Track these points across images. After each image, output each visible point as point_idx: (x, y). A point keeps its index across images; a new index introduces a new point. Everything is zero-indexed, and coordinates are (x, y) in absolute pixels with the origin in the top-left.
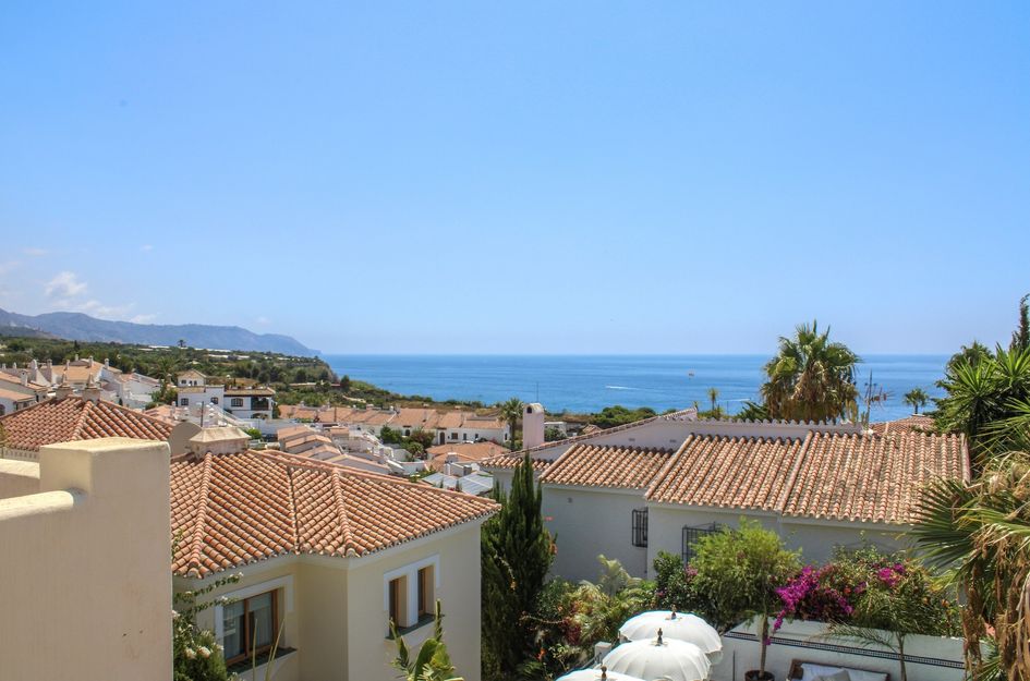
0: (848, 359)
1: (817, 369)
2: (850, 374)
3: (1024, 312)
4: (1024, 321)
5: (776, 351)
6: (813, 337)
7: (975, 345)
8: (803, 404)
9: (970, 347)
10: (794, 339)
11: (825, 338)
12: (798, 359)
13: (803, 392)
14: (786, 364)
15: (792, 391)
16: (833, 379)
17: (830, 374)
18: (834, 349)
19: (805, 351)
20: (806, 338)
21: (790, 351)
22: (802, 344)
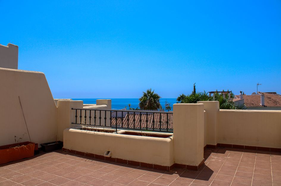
0: (158, 97)
1: (152, 99)
2: (158, 100)
3: (194, 87)
4: (195, 89)
5: (142, 95)
6: (150, 92)
7: (183, 95)
8: (148, 107)
9: (182, 95)
10: (146, 93)
11: (153, 92)
12: (147, 97)
13: (148, 105)
14: (144, 98)
15: (146, 105)
16: (155, 102)
17: (154, 101)
18: (155, 95)
19: (149, 96)
20: (149, 92)
21: (145, 95)
22: (148, 94)
